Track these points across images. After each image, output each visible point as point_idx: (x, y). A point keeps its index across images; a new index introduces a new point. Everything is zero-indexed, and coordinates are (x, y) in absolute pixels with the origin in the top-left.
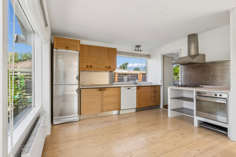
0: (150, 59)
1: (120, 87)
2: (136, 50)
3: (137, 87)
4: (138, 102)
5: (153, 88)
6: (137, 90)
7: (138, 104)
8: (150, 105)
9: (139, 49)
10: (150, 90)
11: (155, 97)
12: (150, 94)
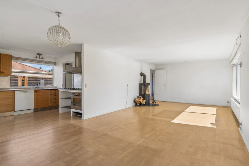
0: (56, 66)
1: (14, 91)
2: (37, 57)
3: (35, 90)
4: (36, 104)
5: (53, 91)
6: (35, 93)
7: (36, 106)
8: (49, 106)
9: (41, 56)
10: (50, 93)
11: (56, 99)
12: (49, 96)
